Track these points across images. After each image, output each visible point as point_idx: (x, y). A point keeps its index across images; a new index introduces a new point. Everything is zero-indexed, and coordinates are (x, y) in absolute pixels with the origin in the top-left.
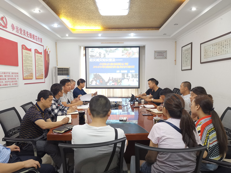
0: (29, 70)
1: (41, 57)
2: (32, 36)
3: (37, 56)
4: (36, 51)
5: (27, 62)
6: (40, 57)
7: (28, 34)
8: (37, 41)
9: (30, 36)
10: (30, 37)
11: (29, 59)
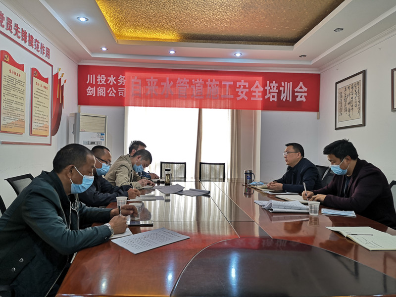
0: (16, 112)
1: (45, 87)
2: (28, 38)
3: (37, 84)
4: (35, 73)
5: (12, 92)
6: (42, 88)
7: (17, 32)
8: (39, 51)
9: (22, 36)
10: (23, 40)
11: (17, 86)
